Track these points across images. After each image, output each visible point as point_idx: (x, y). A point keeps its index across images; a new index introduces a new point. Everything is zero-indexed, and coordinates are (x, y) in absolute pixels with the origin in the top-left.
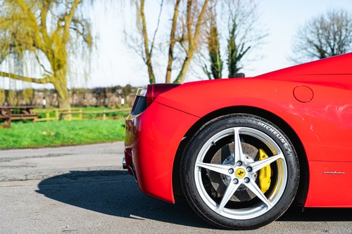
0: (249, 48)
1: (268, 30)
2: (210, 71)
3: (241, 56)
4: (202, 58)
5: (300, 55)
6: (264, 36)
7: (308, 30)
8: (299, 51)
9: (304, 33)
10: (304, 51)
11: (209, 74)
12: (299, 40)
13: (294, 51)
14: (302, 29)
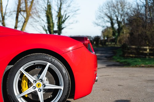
0: (69, 16)
1: (79, 7)
2: (47, 29)
3: (64, 21)
4: (42, 21)
5: (100, 21)
6: (77, 10)
7: (104, 7)
8: (99, 19)
9: (102, 9)
10: (102, 19)
11: (46, 31)
12: (99, 13)
13: (97, 19)
14: (101, 7)
